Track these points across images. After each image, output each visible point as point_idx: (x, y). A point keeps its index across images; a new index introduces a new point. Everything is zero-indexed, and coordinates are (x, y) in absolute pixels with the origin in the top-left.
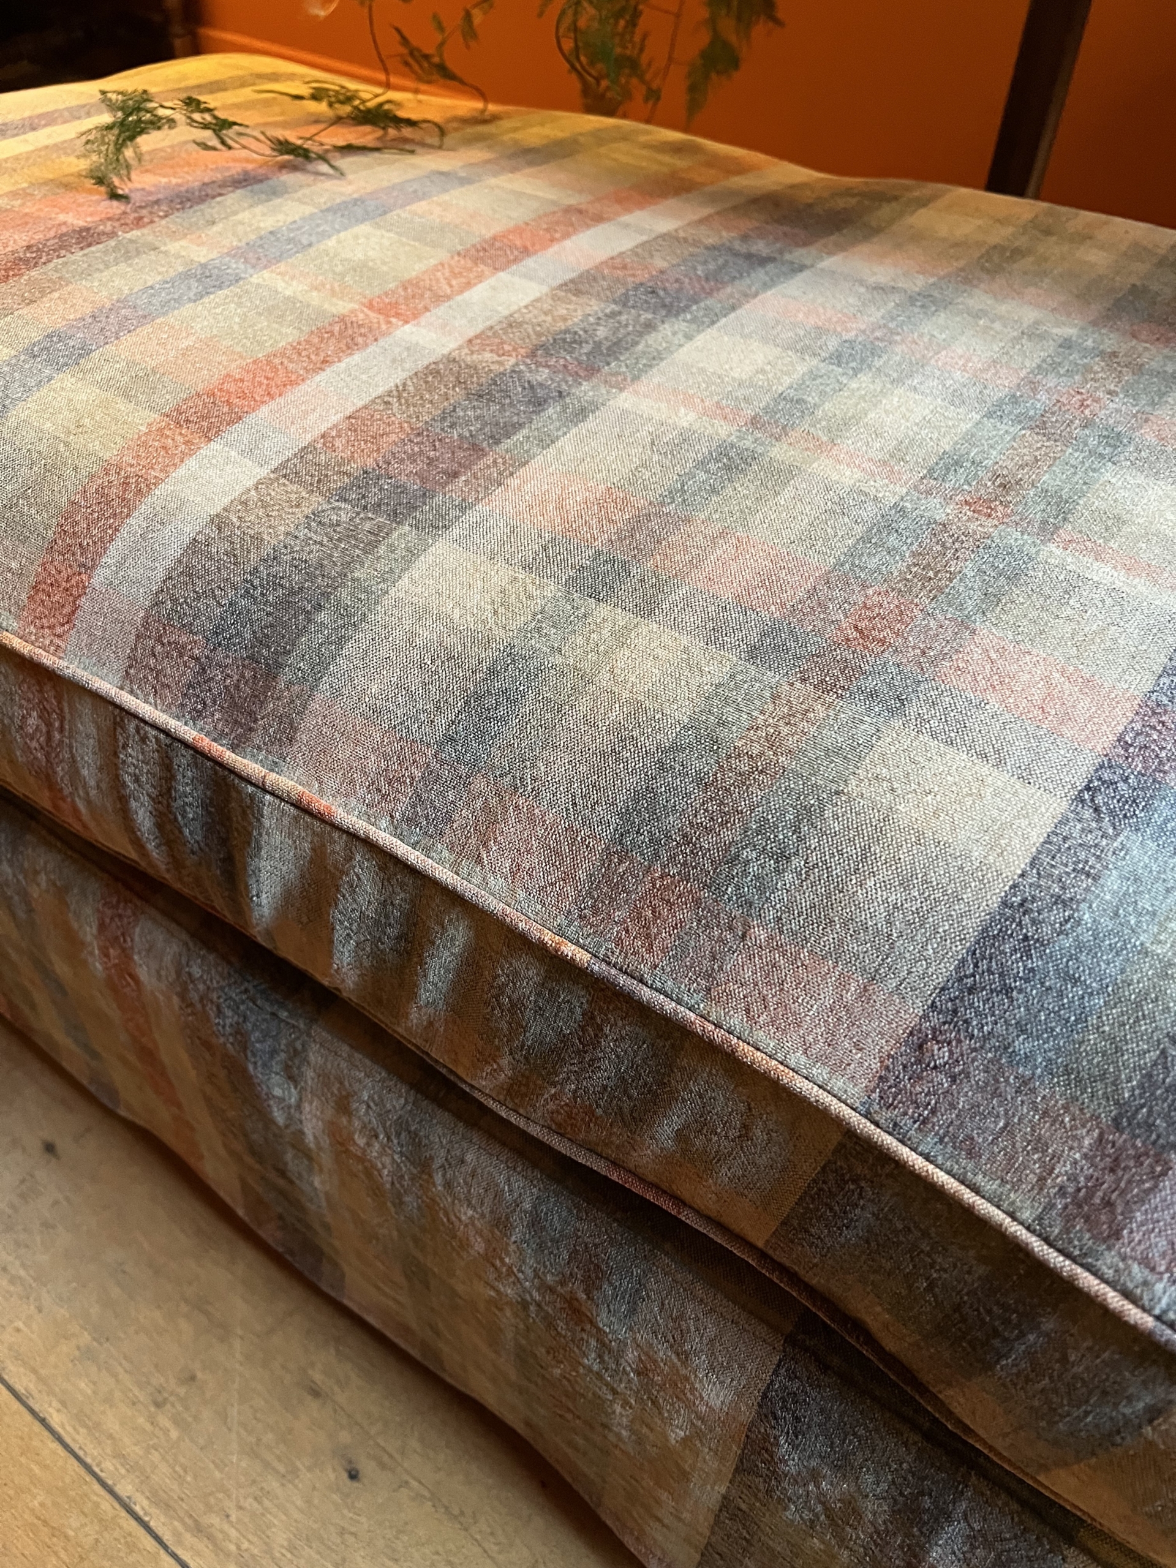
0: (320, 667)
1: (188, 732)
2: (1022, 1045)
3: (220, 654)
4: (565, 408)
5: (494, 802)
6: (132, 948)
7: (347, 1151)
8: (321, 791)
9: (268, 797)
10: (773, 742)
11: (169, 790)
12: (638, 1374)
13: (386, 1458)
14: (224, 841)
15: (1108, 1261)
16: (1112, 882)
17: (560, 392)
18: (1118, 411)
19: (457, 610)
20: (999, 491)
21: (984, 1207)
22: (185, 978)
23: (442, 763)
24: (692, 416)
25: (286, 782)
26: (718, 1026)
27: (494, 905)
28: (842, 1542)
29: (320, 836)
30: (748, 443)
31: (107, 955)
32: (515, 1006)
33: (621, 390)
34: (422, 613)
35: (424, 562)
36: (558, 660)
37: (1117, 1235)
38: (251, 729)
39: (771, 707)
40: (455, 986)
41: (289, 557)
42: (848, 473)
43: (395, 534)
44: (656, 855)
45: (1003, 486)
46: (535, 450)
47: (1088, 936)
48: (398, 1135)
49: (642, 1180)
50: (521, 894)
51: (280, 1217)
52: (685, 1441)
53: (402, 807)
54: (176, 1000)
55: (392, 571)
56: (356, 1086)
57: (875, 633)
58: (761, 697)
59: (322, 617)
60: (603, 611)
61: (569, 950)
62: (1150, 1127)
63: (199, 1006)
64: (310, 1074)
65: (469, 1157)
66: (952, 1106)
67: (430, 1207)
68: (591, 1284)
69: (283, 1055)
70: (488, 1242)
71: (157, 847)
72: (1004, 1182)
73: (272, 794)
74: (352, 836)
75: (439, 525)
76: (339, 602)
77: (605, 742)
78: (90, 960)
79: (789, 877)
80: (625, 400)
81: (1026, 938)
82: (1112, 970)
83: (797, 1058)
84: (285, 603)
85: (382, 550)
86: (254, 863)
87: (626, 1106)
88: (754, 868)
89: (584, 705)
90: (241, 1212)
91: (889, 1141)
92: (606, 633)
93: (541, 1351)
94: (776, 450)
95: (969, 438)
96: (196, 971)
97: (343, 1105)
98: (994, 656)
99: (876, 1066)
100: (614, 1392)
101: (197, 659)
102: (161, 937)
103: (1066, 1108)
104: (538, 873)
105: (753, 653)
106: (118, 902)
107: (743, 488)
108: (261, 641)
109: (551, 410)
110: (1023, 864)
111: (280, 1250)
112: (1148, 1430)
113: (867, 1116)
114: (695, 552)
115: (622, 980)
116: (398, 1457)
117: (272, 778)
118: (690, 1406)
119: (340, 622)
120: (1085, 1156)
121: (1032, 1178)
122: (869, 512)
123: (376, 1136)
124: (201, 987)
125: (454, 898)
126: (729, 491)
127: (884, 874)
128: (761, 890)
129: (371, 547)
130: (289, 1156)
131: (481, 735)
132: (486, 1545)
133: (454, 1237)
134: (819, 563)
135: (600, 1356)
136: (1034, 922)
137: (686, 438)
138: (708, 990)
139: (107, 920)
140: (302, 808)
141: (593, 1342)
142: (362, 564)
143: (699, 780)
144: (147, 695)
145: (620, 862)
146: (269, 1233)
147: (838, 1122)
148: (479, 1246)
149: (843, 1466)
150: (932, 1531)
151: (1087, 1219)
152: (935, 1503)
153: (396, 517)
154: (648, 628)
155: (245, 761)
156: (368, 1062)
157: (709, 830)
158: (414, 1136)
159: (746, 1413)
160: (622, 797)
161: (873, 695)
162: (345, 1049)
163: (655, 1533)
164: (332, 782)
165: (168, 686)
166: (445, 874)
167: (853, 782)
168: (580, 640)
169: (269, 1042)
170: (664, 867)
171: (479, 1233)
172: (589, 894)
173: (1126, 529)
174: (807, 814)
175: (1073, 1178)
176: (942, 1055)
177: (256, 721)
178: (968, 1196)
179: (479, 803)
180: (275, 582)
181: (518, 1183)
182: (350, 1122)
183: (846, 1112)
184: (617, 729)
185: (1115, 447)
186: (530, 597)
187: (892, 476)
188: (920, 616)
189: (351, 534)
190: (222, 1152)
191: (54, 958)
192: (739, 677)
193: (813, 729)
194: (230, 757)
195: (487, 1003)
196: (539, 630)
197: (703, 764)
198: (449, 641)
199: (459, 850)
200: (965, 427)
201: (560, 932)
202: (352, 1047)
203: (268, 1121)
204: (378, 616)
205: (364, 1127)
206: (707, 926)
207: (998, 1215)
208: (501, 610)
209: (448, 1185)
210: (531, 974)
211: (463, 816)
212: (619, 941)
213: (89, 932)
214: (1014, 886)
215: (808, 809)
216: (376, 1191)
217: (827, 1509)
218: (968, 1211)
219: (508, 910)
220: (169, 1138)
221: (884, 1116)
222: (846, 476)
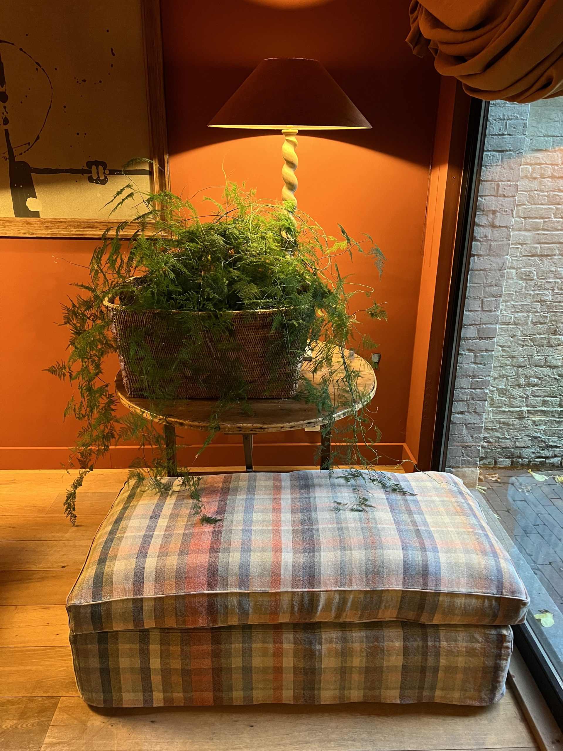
0: (320, 573)
2: (412, 573)
3: (305, 578)
5: (350, 578)
8: (327, 588)
10: (374, 557)
12: (387, 651)
13: (255, 721)
15: (428, 588)
16: (410, 555)
17: (312, 528)
19: (331, 559)
23: (341, 577)
24: (330, 525)
25: (322, 589)
29: (329, 593)
33: (318, 525)
34: (327, 561)
35: (322, 556)
36: (347, 559)
37: (428, 585)
38: (314, 585)
39: (372, 554)
40: (351, 605)
41: (306, 563)
43: (316, 554)
44: (371, 574)
46: (319, 537)
48: (341, 640)
50: (358, 586)
53: (339, 585)
55: (319, 559)
57: (373, 542)
58: (370, 553)
59: (316, 567)
62: (425, 575)
64: (323, 640)
66: (410, 582)
68: (377, 640)
72: (418, 587)
73: (321, 591)
74: (333, 591)
75: (319, 551)
76: (316, 565)
77: (358, 565)
79: (385, 569)
81: (407, 564)
82: (415, 563)
85: (316, 557)
88: (381, 570)
89: (353, 563)
91: (407, 589)
92: (349, 554)
98: (385, 539)
99: (402, 583)
101: (302, 580)
103: (418, 577)
104: (359, 583)
105: (366, 549)
107: (345, 532)
108: (310, 574)
110: (403, 557)
112: (440, 600)
113: (403, 588)
114: (349, 541)
116: (257, 720)
120: (422, 580)
121: (419, 585)
127: (392, 564)
128: (383, 572)
129: (314, 557)
131: (344, 571)
136: (406, 562)
137: (333, 528)
138: (384, 585)
140: (325, 591)
141: (379, 651)
142: (315, 559)
143: (371, 564)
145: (368, 577)
151: (425, 585)
153: (313, 552)
154: (353, 551)
157: (375, 569)
160: (364, 570)
161: (379, 548)
164: (328, 586)
167: (384, 557)
168: (347, 556)
172: (366, 582)
174: (383, 562)
175: (422, 583)
179: (348, 579)
180: (306, 566)
183: (401, 589)
184: (359, 563)
186: (338, 554)
188: (376, 538)
189: (310, 557)
192: (366, 552)
193: (377, 554)
196: (342, 557)
198: (333, 563)
199: (348, 585)
204: (322, 564)
206: (380, 579)
208: (336, 557)
212: (371, 585)
214: (403, 560)
221: (405, 587)
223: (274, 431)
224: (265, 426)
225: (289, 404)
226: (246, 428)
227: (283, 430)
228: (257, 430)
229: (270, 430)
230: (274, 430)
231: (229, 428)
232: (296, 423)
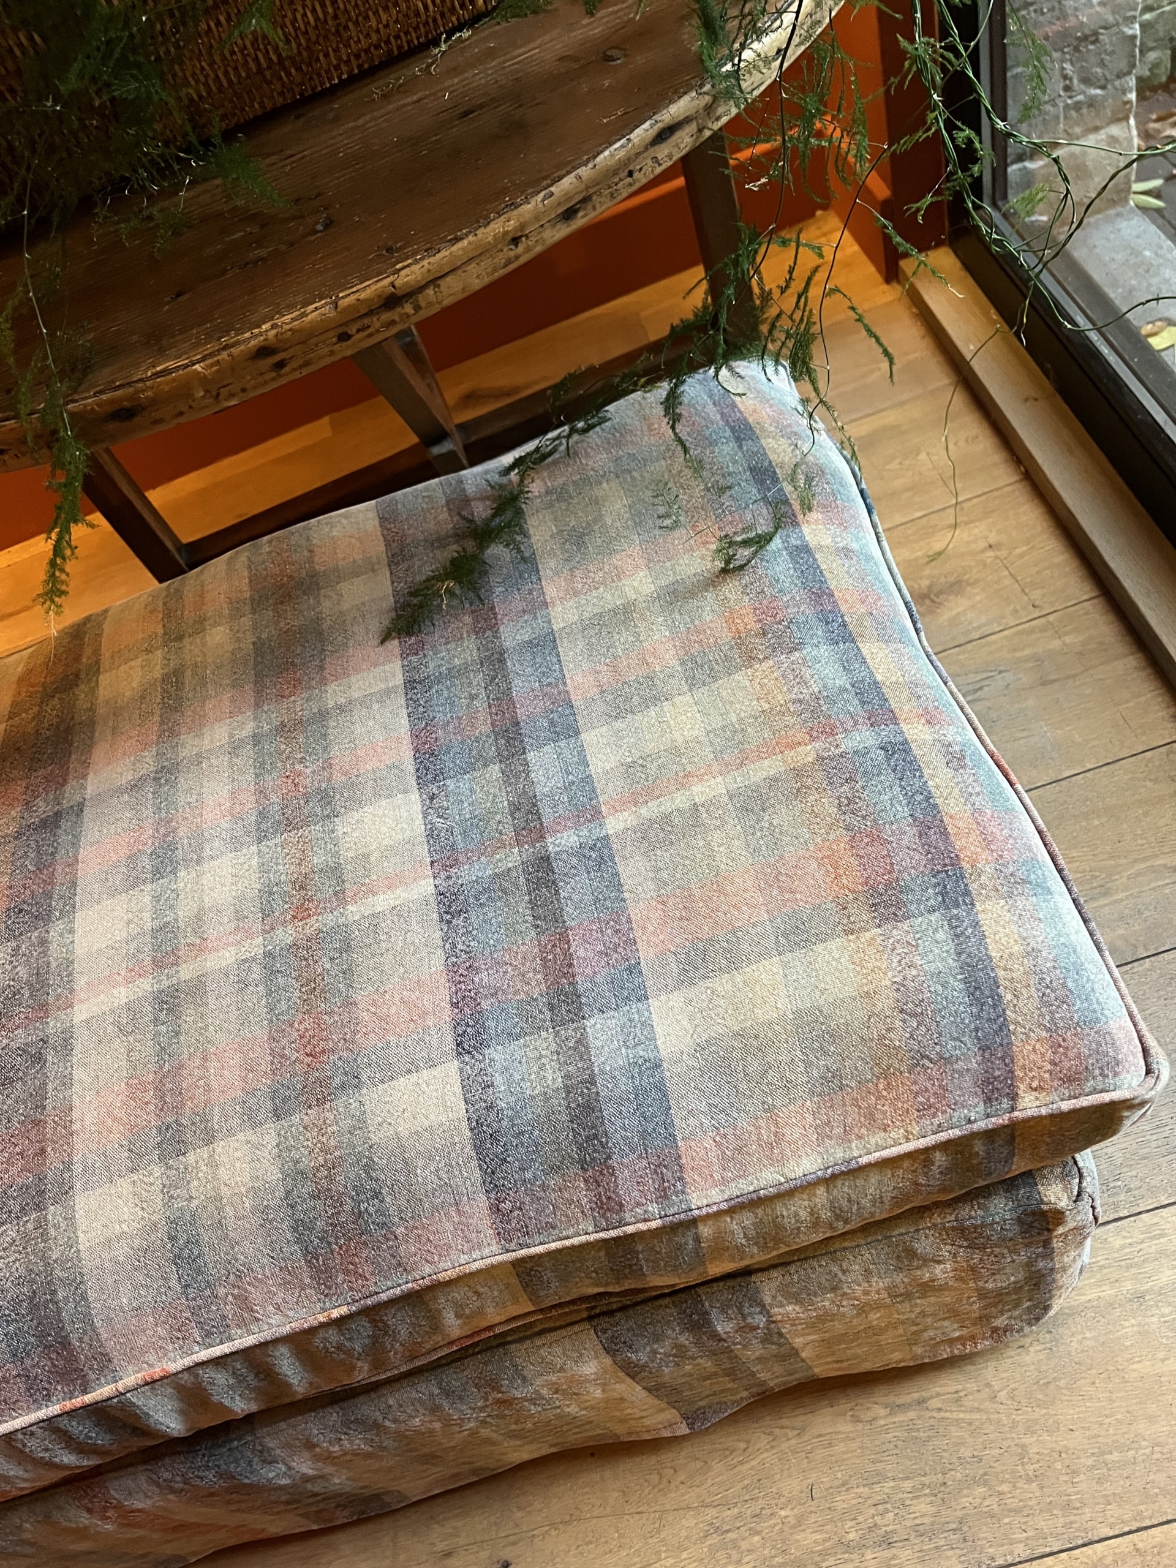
0: (87, 1318)
1: (54, 1409)
2: (528, 1175)
3: (28, 1362)
4: (55, 1048)
5: (236, 1291)
6: (119, 1502)
7: (335, 1458)
8: (151, 1366)
9: (128, 1395)
10: (325, 1150)
11: (70, 1437)
12: (556, 1393)
13: (513, 1538)
14: (125, 1426)
15: (628, 1217)
16: (498, 1080)
17: (42, 1040)
18: (313, 772)
19: (123, 1226)
20: (303, 893)
21: (575, 1241)
22: (165, 1484)
23: (194, 1299)
24: (123, 990)
25: (130, 1379)
26: (423, 1278)
27: (286, 1330)
28: (694, 1358)
29: (172, 1382)
30: (166, 983)
31: (108, 1518)
32: (339, 1348)
33: (71, 1006)
34: (108, 1243)
35: (79, 1214)
36: (195, 1202)
37: (621, 1205)
38: (84, 1376)
39: (309, 1134)
40: (303, 1363)
41: (9, 1283)
42: (227, 954)
43: (50, 1217)
44: (329, 1243)
45: (302, 888)
46: (68, 1093)
47: (510, 1112)
48: (350, 1428)
49: (466, 1337)
50: (291, 1313)
51: (338, 1506)
52: (603, 1391)
53: (197, 1334)
54: (171, 1497)
55: (69, 1238)
56: (307, 1432)
57: (317, 1049)
58: (300, 1133)
59: (60, 1295)
60: (191, 1158)
61: (335, 1314)
62: (593, 1159)
63: (187, 1487)
64: (278, 1452)
65: (391, 1402)
66: (530, 1218)
67: (400, 1436)
68: (497, 1388)
69: (256, 1459)
70: (439, 1420)
71: (88, 1459)
72: (573, 1226)
73: (129, 1391)
74: (189, 1369)
75: (66, 1191)
76: (60, 1279)
77: (256, 1220)
78: (99, 1529)
79: (388, 1199)
80: (81, 1013)
81: (491, 1135)
82: (530, 1116)
83: (463, 1259)
84: (34, 1307)
85: (52, 1232)
86: (152, 1421)
87: (427, 1329)
88: (371, 1210)
89: (229, 1211)
90: (315, 1527)
91: (524, 1252)
92: (204, 1168)
93: (514, 1427)
94: (182, 974)
95: (263, 868)
96: (167, 1475)
97: (310, 1445)
98: (373, 1010)
99: (491, 1232)
100: (559, 1407)
101: (19, 1375)
102: (129, 1482)
103: (564, 1180)
104: (288, 1298)
105: (277, 1115)
106: (85, 1492)
107: (189, 1016)
108: (41, 1336)
109: (49, 1058)
110: (463, 1106)
111: (355, 1518)
112: (703, 1245)
113: (508, 1251)
114: (202, 1082)
115: (369, 1302)
116: (517, 1531)
117: (121, 1386)
118: (587, 1381)
119: (72, 1289)
120: (587, 1190)
121: (580, 1215)
122: (257, 970)
123: (340, 1439)
124: (178, 1479)
125: (264, 1345)
126: (185, 1026)
127: (420, 1163)
128: (383, 1214)
129: (45, 1236)
130: (309, 1486)
131: (199, 1272)
132: (595, 1514)
133: (423, 1434)
134: (261, 1032)
135: (535, 1404)
136: (487, 1126)
137: (131, 1007)
138: (405, 1270)
139: (90, 1505)
140: (151, 1383)
141: (526, 1404)
142: (50, 1249)
143: (313, 1197)
144: (10, 1416)
145: (318, 1260)
146: (341, 1518)
147: (501, 1264)
148: (437, 1425)
149: (657, 1338)
150: (709, 1323)
151: (608, 1209)
152: (698, 1314)
153: (40, 1207)
154: (219, 1146)
155: (98, 1392)
156: (299, 1418)
157: (338, 1213)
158: (356, 1421)
159: (608, 1361)
160: (289, 1235)
161: (343, 1086)
162: (283, 1425)
163: (647, 1422)
164: (151, 1358)
165: (17, 1401)
166: (249, 1341)
167: (372, 1136)
168: (196, 1183)
169: (242, 1462)
170: (336, 1244)
171: (431, 1422)
172: (318, 1284)
173: (372, 859)
174: (369, 1167)
175: (591, 1202)
176: (508, 1205)
177: (82, 1370)
178: (567, 1243)
179: (230, 1298)
180: (16, 1303)
181: (422, 1387)
182: (321, 1448)
183: (499, 1258)
184: (254, 1210)
185: (330, 803)
186: (152, 1184)
187: (250, 936)
188: (327, 1018)
189: (26, 1237)
190: (272, 1517)
191: (71, 1547)
192: (282, 1133)
193: (335, 1128)
194: (88, 1398)
195: (326, 1357)
196: (172, 1197)
197: (309, 1187)
198: (137, 1243)
199: (242, 1324)
200: (255, 862)
201: (324, 1310)
202: (285, 1420)
203: (282, 1488)
204: (87, 1264)
205: (330, 1442)
206: (378, 1248)
207: (583, 1239)
208: (144, 1205)
209: (395, 1421)
210: (332, 1335)
211: (229, 1311)
212: (351, 1289)
213: (84, 1519)
214: (468, 1119)
215: (366, 1165)
216: (368, 1455)
217: (675, 1356)
218: (573, 1247)
219: (293, 1325)
220: (232, 1542)
221: (513, 1246)
222: (228, 957)
223: (477, 284)
224: (411, 273)
225: (491, 53)
226: (306, 337)
227: (524, 253)
228: (376, 322)
229: (452, 290)
230: (476, 278)
231: (202, 379)
232: (584, 172)
